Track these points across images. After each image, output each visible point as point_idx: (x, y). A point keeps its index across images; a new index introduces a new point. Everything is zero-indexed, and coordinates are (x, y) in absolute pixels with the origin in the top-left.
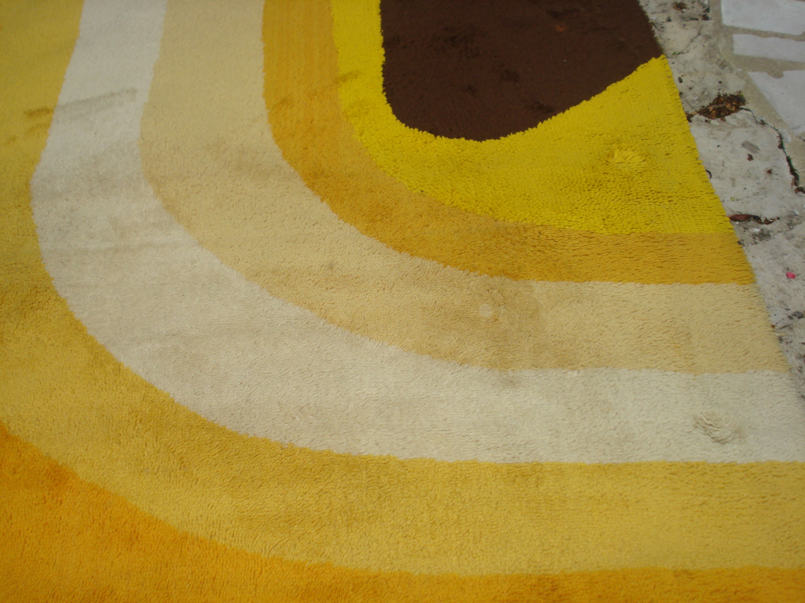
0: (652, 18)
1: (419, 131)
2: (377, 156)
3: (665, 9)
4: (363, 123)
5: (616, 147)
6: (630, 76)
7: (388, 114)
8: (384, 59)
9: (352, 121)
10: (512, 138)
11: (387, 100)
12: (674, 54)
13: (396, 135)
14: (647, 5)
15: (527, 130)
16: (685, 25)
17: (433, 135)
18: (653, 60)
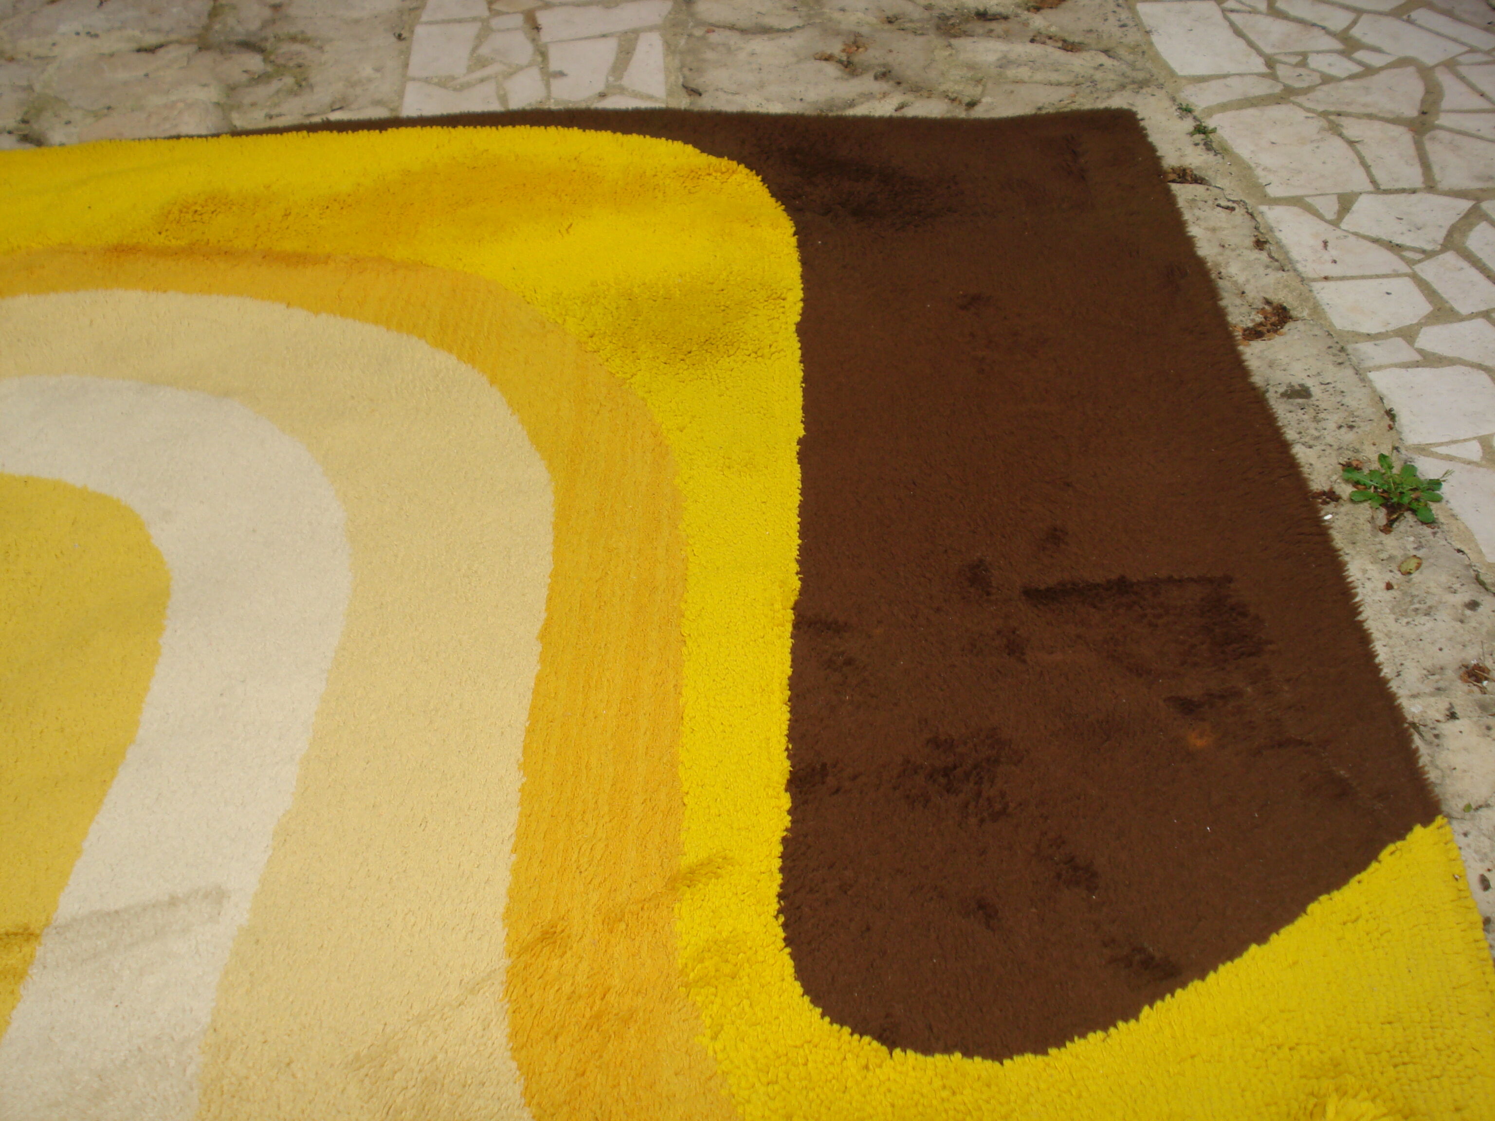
0: (1412, 709)
1: (852, 1034)
2: (749, 1102)
3: (1441, 684)
4: (722, 1005)
5: (1332, 1087)
6: (1363, 876)
7: (783, 980)
8: (787, 820)
9: (699, 998)
10: (1078, 1047)
11: (785, 939)
12: (1468, 808)
13: (798, 1043)
14: (1399, 675)
15: (1115, 1026)
16: (1489, 728)
17: (884, 1049)
18: (1418, 830)
